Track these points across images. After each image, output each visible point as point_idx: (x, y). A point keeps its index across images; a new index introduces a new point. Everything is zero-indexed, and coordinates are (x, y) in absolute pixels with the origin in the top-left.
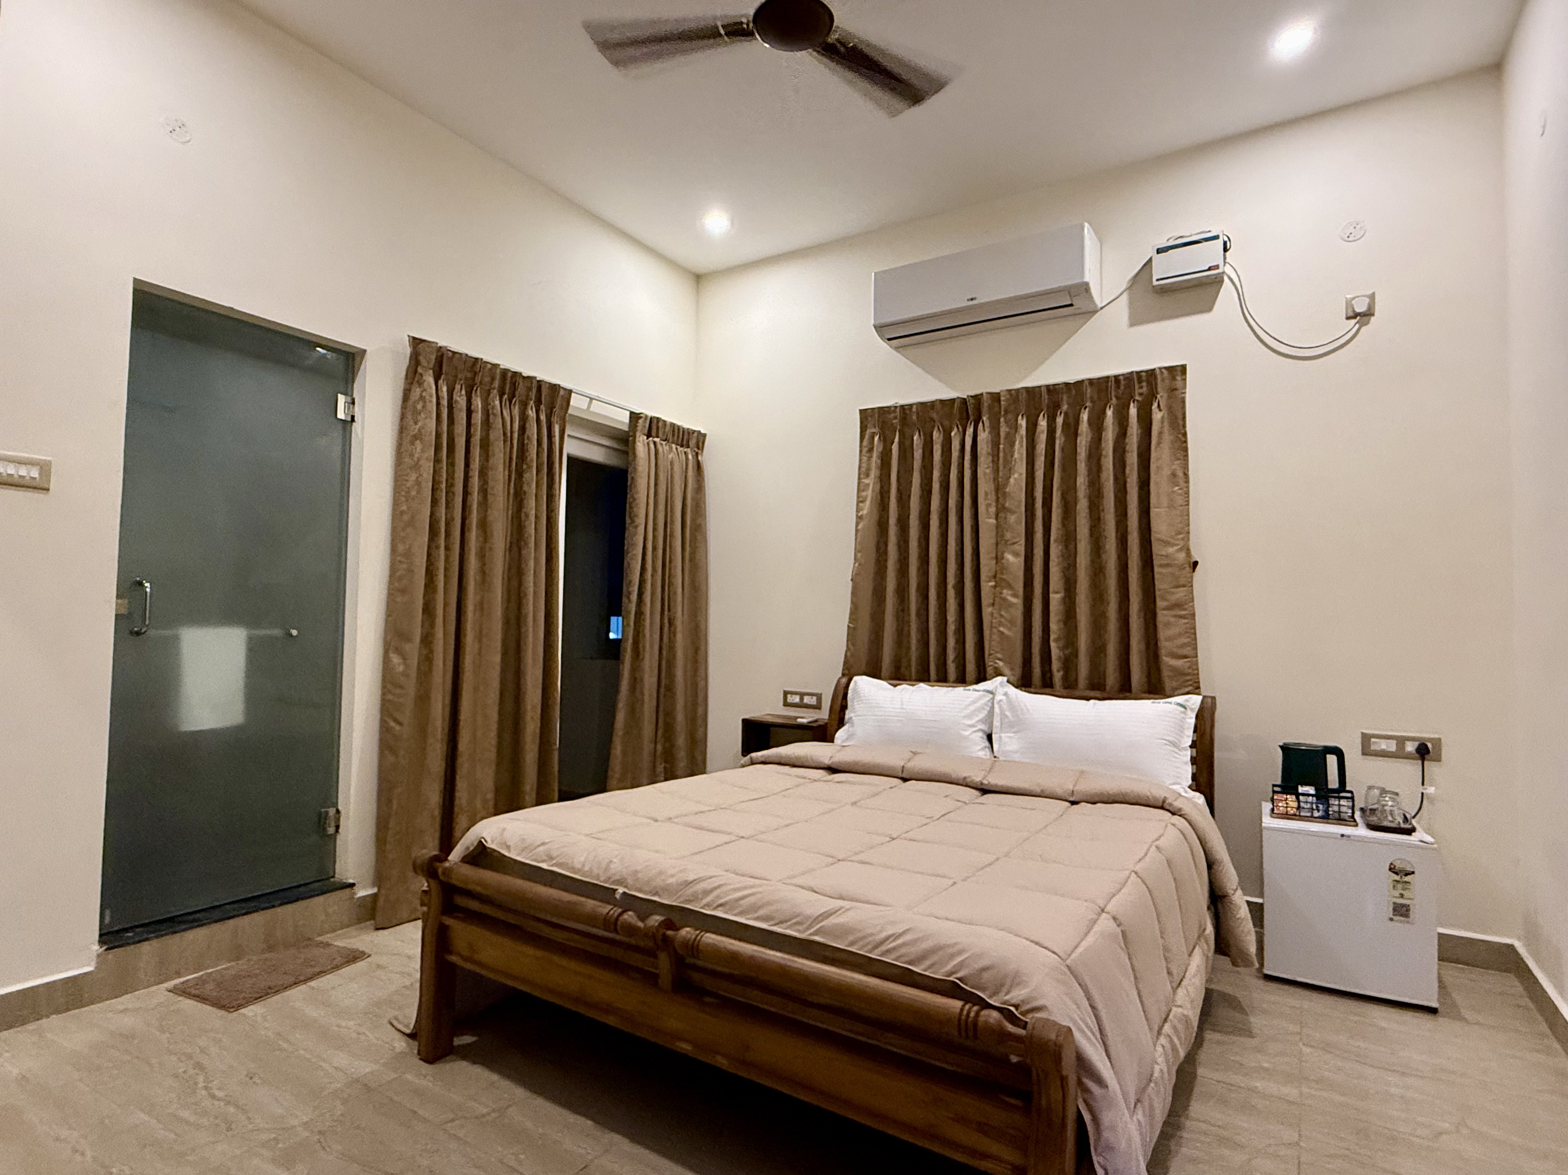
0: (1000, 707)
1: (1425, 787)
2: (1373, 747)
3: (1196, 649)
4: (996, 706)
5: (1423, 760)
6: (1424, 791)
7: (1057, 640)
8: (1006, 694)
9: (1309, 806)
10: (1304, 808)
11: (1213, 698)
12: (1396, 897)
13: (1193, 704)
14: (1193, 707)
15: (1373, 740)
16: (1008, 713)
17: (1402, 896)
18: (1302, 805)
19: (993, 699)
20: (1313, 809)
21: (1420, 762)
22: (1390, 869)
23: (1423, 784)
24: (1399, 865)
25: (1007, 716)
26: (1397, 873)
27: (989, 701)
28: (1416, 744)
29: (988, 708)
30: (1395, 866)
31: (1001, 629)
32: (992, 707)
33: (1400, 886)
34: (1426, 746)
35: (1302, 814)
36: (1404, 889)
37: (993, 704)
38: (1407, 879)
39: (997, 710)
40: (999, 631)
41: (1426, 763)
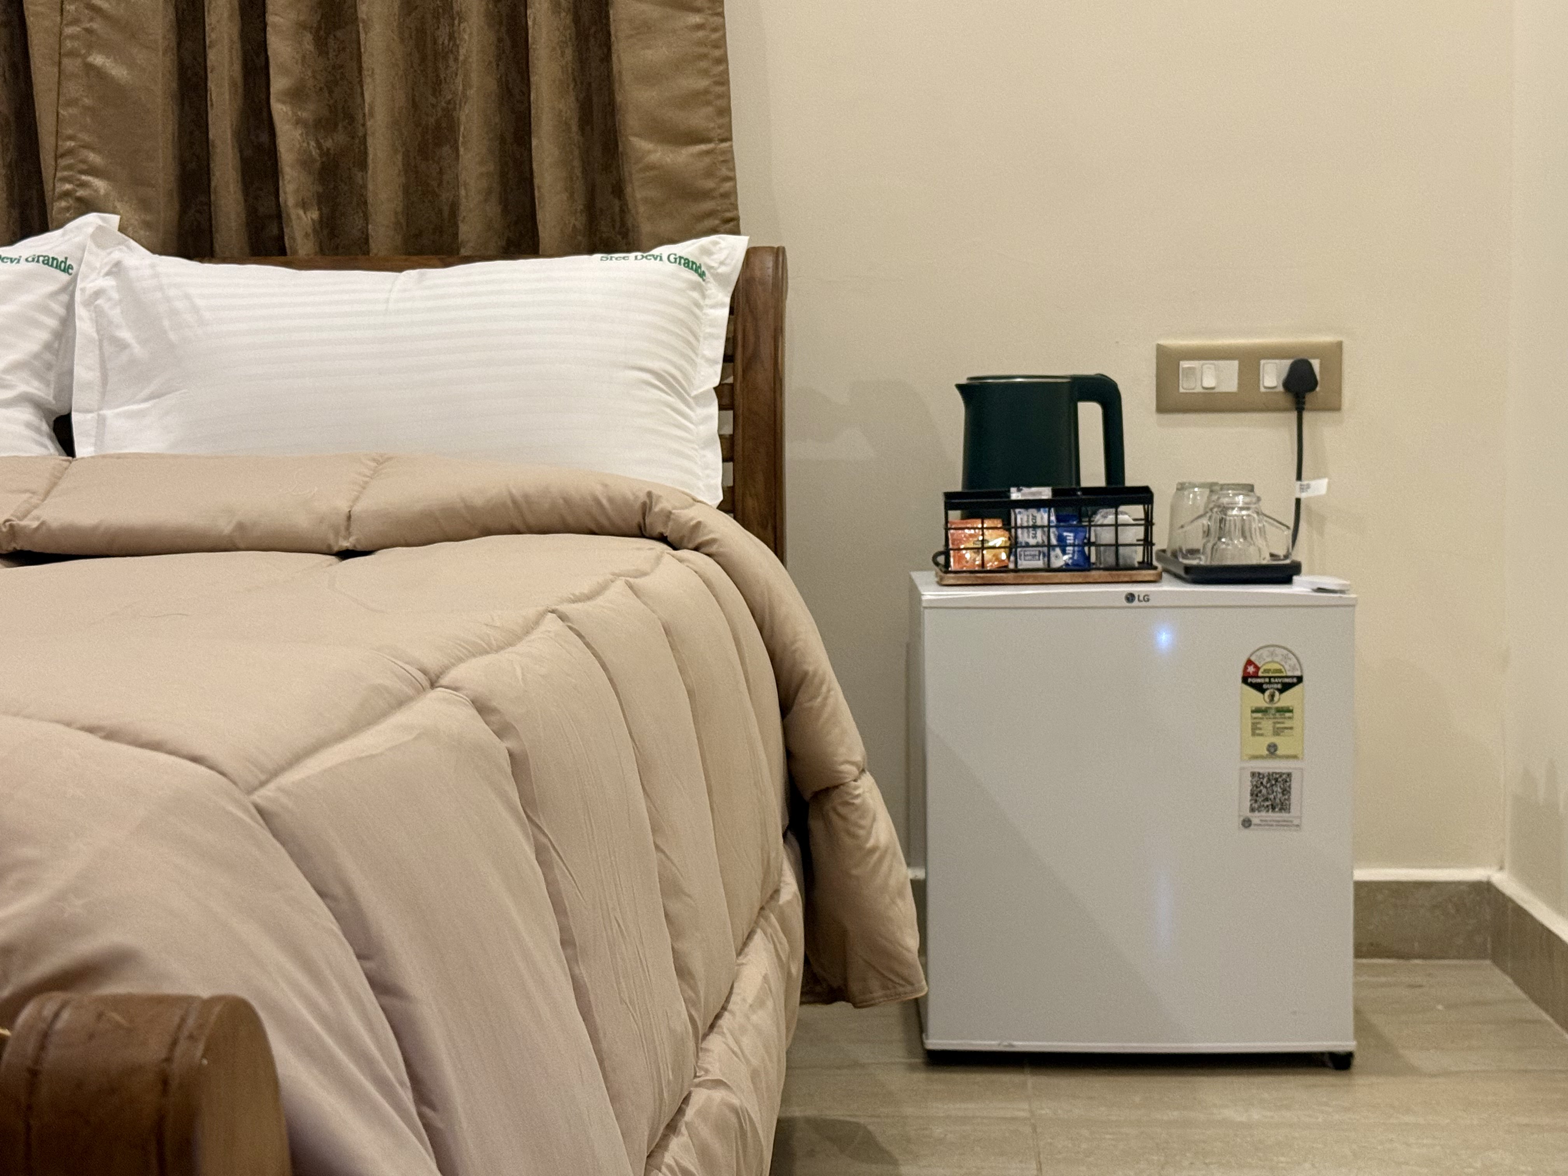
0: (99, 317)
1: (1305, 482)
2: (1186, 386)
3: (725, 112)
4: (80, 311)
5: (1300, 408)
6: (1303, 496)
7: (296, 95)
8: (116, 270)
9: (1040, 537)
10: (1027, 545)
11: (779, 253)
12: (1261, 757)
13: (722, 263)
14: (722, 270)
15: (1185, 364)
16: (125, 335)
17: (1272, 749)
18: (1024, 537)
19: (69, 289)
20: (1050, 546)
21: (1294, 415)
22: (1245, 680)
23: (1299, 477)
24: (1267, 664)
25: (123, 346)
26: (1259, 688)
27: (53, 295)
28: (1287, 363)
29: (53, 323)
30: (1257, 668)
31: (98, 59)
32: (68, 321)
33: (1267, 725)
34: (1310, 365)
35: (1023, 564)
36: (1277, 732)
37: (70, 307)
38: (1285, 699)
39: (84, 323)
40: (89, 68)
41: (1307, 416)
